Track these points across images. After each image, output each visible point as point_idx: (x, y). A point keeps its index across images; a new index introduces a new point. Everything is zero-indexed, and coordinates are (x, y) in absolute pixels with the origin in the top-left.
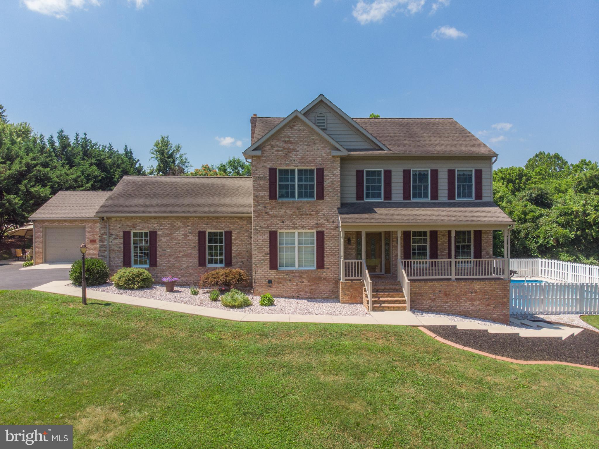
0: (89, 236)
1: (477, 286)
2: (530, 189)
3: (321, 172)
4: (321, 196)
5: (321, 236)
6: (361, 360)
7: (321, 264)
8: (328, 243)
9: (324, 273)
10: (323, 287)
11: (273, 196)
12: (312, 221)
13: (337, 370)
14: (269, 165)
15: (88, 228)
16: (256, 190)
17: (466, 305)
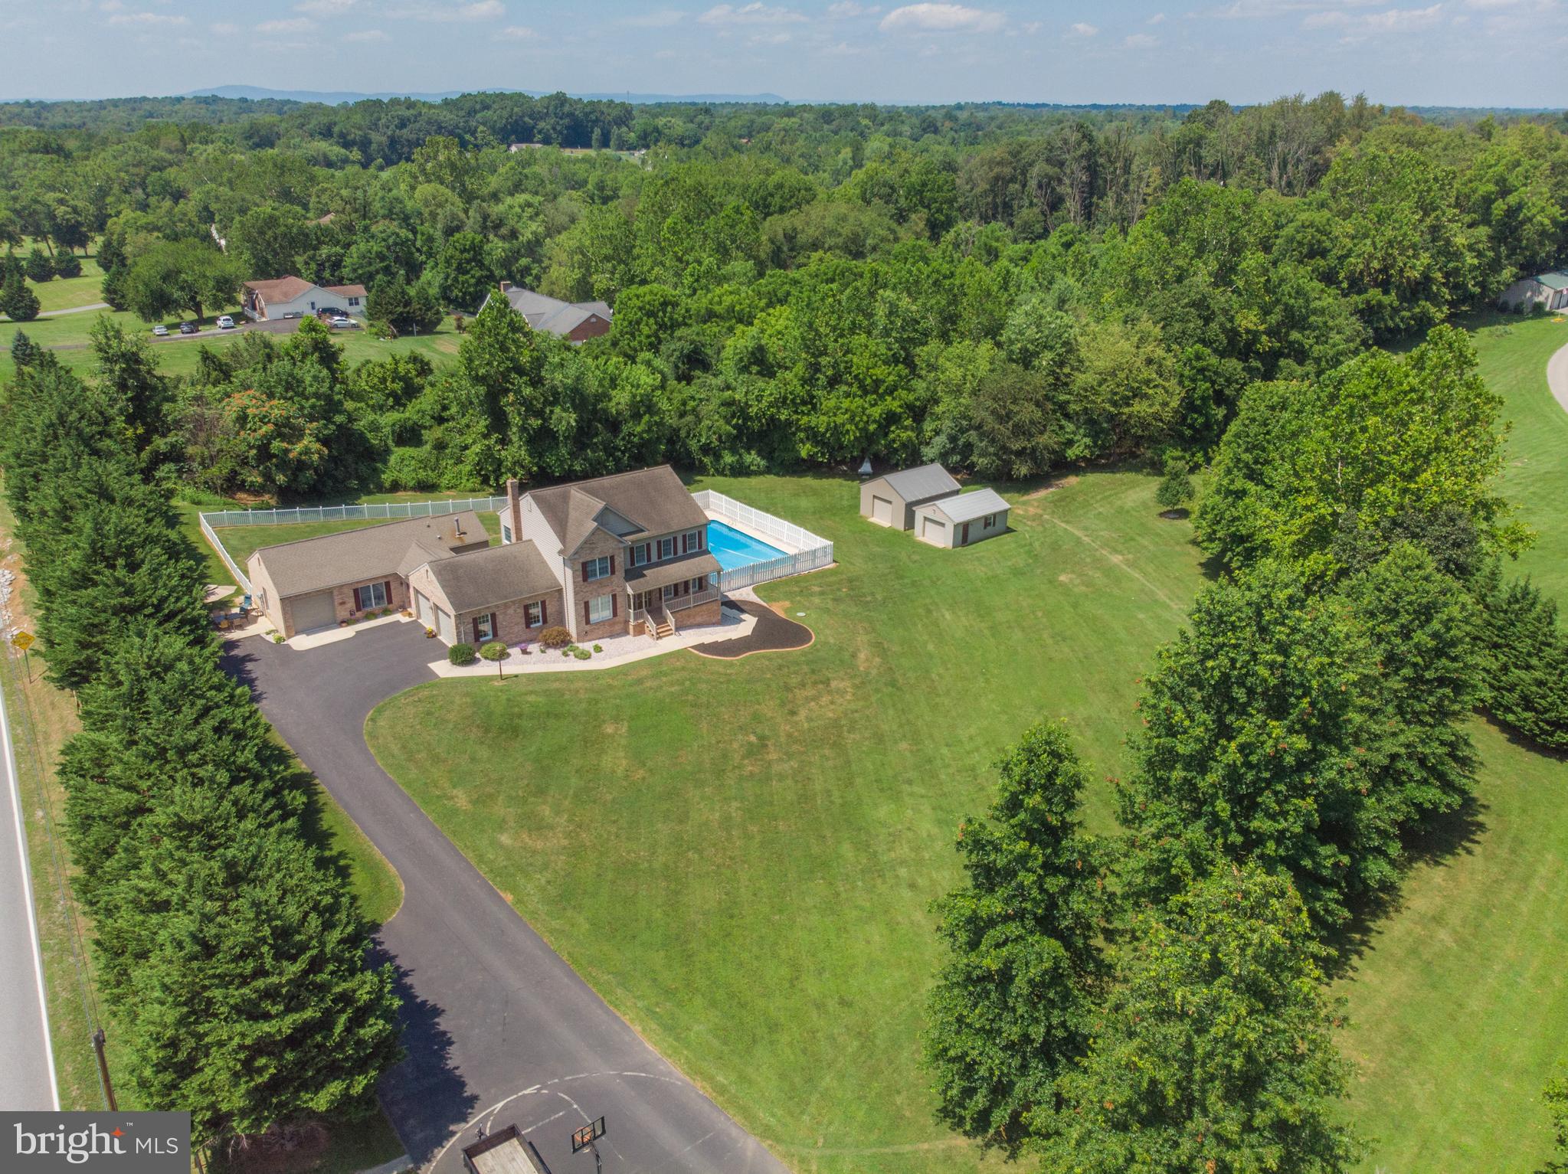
0: (337, 600)
1: (704, 607)
2: (680, 339)
3: (612, 558)
4: (613, 572)
5: (614, 597)
6: (678, 676)
7: (615, 614)
8: (619, 600)
9: (617, 619)
10: (618, 628)
11: (585, 579)
12: (608, 589)
13: (672, 684)
14: (582, 560)
15: (335, 593)
16: (574, 578)
17: (699, 619)
